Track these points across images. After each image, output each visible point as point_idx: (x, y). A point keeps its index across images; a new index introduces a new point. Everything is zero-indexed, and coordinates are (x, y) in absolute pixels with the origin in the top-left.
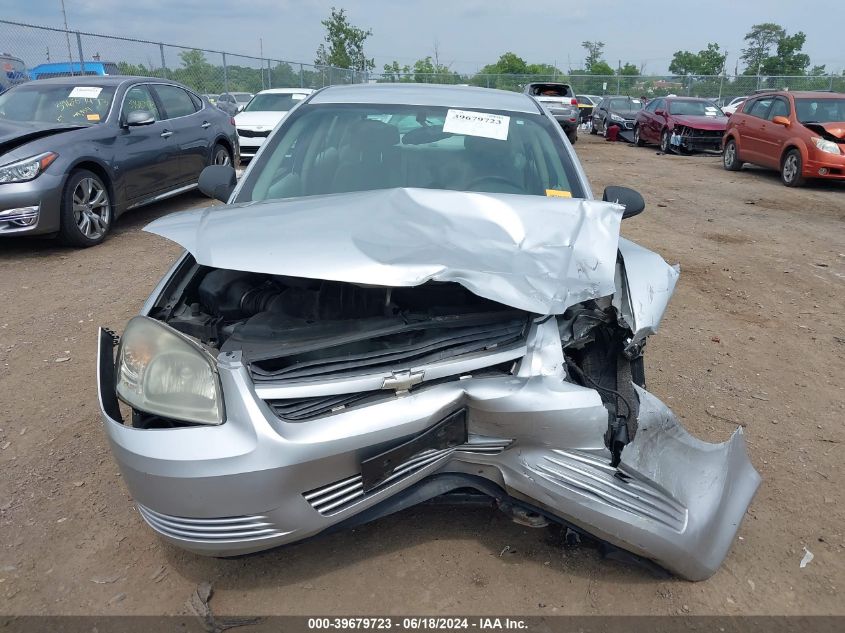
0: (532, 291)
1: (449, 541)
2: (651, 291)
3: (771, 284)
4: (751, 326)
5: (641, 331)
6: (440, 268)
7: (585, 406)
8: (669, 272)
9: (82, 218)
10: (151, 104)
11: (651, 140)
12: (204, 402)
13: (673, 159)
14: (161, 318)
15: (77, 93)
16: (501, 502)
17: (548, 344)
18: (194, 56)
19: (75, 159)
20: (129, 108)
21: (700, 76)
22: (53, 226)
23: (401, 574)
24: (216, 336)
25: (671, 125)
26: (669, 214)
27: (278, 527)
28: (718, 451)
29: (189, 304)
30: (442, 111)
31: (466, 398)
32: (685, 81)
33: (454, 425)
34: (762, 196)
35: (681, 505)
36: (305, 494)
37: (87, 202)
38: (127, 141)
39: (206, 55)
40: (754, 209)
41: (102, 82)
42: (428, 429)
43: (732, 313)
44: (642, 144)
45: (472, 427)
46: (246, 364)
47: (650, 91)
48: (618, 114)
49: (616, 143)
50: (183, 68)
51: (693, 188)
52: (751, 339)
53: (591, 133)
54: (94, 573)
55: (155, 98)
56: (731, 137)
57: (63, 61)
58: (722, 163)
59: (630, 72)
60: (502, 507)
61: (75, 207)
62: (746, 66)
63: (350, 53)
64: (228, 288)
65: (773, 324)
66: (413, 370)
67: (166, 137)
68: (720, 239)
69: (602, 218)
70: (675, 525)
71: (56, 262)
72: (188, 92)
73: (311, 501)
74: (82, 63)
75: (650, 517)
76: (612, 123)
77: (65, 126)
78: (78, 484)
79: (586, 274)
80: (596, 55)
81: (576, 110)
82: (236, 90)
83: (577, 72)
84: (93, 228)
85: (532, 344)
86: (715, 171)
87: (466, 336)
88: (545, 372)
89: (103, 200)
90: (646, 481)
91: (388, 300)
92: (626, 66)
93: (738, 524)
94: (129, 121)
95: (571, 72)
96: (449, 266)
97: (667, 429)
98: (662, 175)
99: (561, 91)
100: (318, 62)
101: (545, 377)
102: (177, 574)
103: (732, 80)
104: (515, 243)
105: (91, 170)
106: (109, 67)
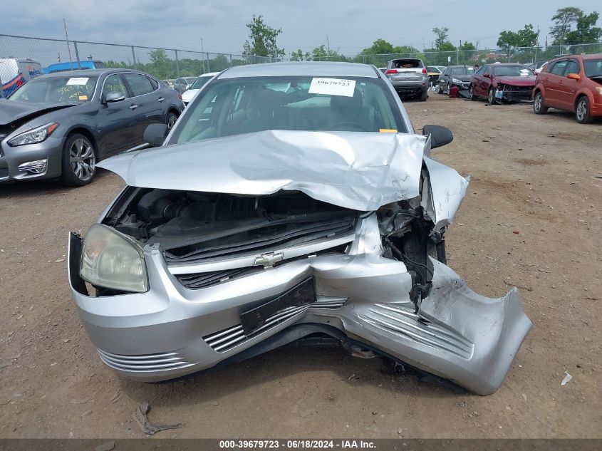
0: (354, 196)
1: (314, 372)
2: (448, 194)
3: (561, 192)
4: (542, 222)
5: (440, 222)
6: (288, 181)
7: (395, 273)
8: (461, 181)
9: (77, 167)
10: (123, 88)
11: (482, 96)
12: (135, 278)
13: (497, 108)
14: (112, 225)
15: (71, 82)
16: (344, 342)
17: (370, 232)
18: (158, 54)
19: (71, 126)
20: (107, 90)
21: (520, 48)
22: (57, 172)
23: (278, 394)
24: (146, 235)
25: (495, 84)
26: (491, 146)
27: (187, 360)
28: (497, 304)
29: (129, 215)
30: (308, 79)
31: (312, 269)
32: (508, 52)
33: (306, 289)
34: (561, 131)
35: (468, 340)
36: (204, 338)
37: (80, 156)
38: (107, 112)
39: (167, 53)
40: (554, 141)
41: (89, 74)
42: (285, 292)
43: (530, 213)
44: (475, 99)
45: (319, 291)
46: (162, 252)
47: (483, 61)
48: (458, 79)
49: (457, 99)
50: (151, 62)
51: (510, 127)
52: (542, 230)
53: (439, 93)
54: (73, 397)
55: (125, 82)
56: (538, 90)
57: (66, 62)
58: (532, 109)
59: (468, 48)
60: (345, 345)
61: (72, 159)
62: (554, 39)
63: (267, 46)
64: (156, 203)
65: (559, 220)
66: (276, 252)
67: (133, 109)
68: (526, 162)
69: (411, 145)
70: (465, 356)
71: (59, 197)
72: (148, 78)
73: (209, 342)
74: (79, 62)
75: (446, 349)
76: (453, 85)
77: (63, 104)
78: (66, 341)
79: (399, 183)
80: (443, 38)
81: (426, 76)
82: (187, 76)
83: (429, 50)
84: (84, 173)
85: (359, 233)
86: (527, 115)
87: (312, 228)
88: (367, 251)
89: (91, 154)
90: (441, 324)
91: (256, 205)
92: (465, 44)
93: (513, 355)
94: (107, 99)
95: (425, 51)
96: (295, 180)
97: (457, 288)
98: (488, 120)
99: (415, 64)
100: (245, 53)
101: (368, 254)
102: (127, 397)
103: (544, 49)
104: (348, 165)
105: (82, 133)
106: (99, 64)
